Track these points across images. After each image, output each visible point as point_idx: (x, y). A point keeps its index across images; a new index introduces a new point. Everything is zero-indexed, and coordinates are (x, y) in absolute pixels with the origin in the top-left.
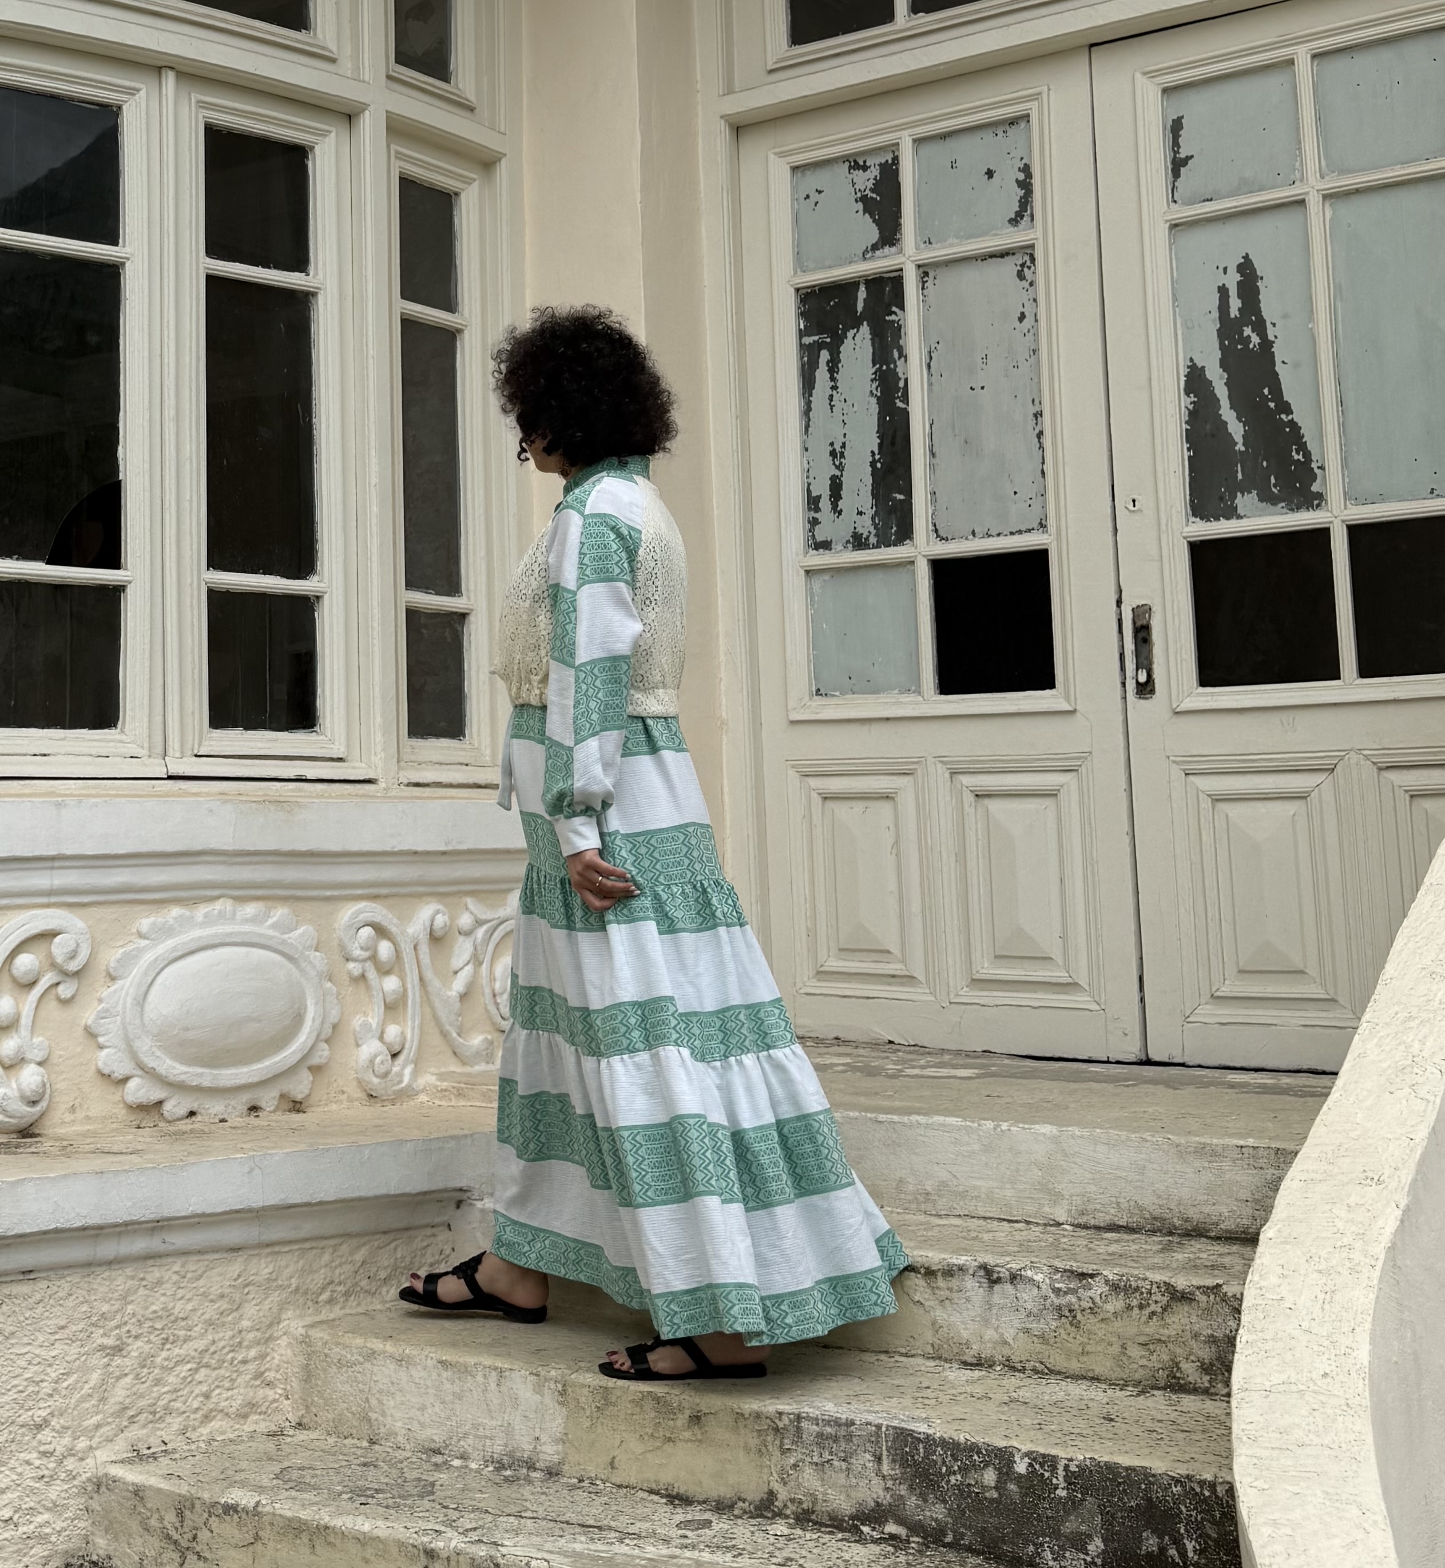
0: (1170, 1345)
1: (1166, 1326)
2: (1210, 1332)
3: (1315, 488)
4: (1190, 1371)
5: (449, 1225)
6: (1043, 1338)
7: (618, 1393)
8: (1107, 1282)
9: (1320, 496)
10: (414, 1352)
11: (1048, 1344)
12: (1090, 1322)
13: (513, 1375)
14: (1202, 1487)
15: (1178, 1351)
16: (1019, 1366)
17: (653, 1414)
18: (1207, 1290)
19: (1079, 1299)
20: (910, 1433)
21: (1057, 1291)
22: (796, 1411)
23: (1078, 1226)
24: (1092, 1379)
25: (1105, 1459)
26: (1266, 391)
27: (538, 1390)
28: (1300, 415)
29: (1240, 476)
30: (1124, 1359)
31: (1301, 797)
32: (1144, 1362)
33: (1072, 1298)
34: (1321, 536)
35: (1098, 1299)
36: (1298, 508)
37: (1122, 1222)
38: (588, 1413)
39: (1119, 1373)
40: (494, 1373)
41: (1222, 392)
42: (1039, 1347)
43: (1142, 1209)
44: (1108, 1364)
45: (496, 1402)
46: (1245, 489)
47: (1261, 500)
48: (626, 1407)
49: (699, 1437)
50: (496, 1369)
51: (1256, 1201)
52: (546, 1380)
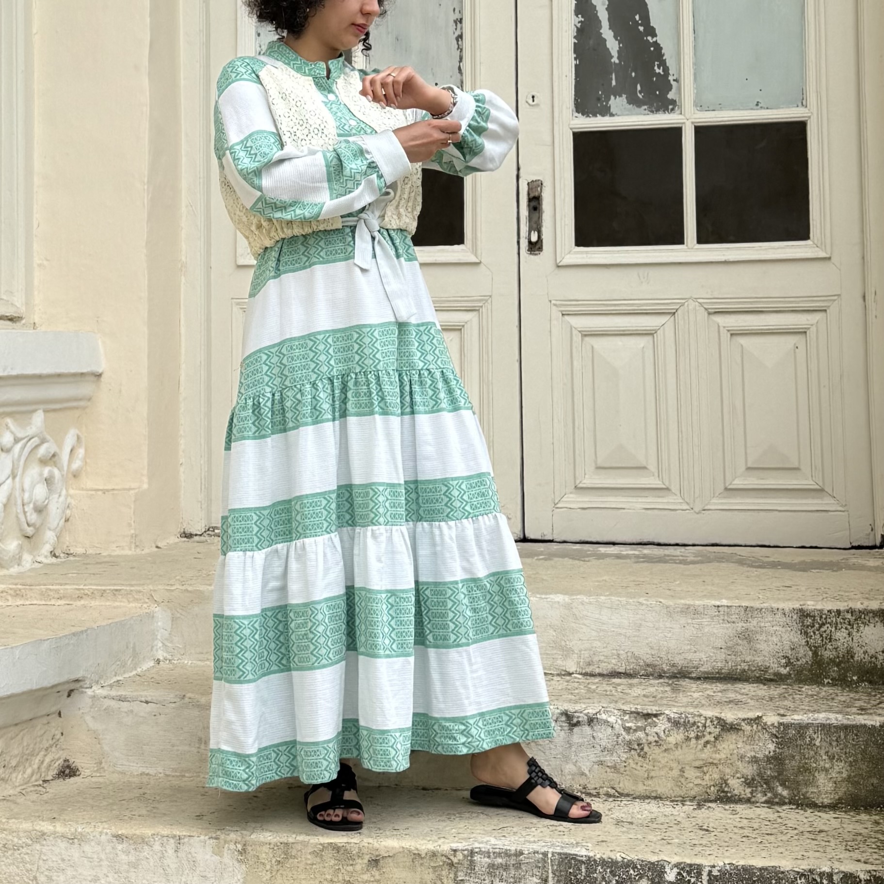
0: (720, 767)
1: (718, 751)
2: (753, 754)
3: (671, 96)
4: (736, 786)
5: (60, 714)
6: (615, 768)
7: (299, 847)
8: (669, 720)
9: (673, 102)
10: (87, 830)
11: (618, 772)
12: (654, 752)
13: (192, 840)
14: (821, 879)
15: (728, 770)
16: (594, 792)
17: (333, 862)
18: (750, 721)
19: (647, 735)
20: (574, 857)
21: (628, 730)
22: (470, 848)
23: (585, 674)
24: (655, 798)
25: (742, 863)
26: (637, 17)
27: (218, 851)
28: (664, 38)
29: (614, 83)
30: (683, 780)
31: (650, 333)
32: (699, 781)
33: (640, 734)
34: (675, 133)
35: (662, 734)
36: (657, 110)
37: (622, 670)
38: (268, 867)
39: (678, 792)
40: (172, 841)
41: (603, 15)
42: (612, 775)
43: (637, 658)
44: (669, 785)
45: (173, 866)
46: (617, 93)
47: (629, 102)
48: (306, 859)
49: (377, 877)
50: (174, 837)
51: (728, 648)
52: (225, 842)
